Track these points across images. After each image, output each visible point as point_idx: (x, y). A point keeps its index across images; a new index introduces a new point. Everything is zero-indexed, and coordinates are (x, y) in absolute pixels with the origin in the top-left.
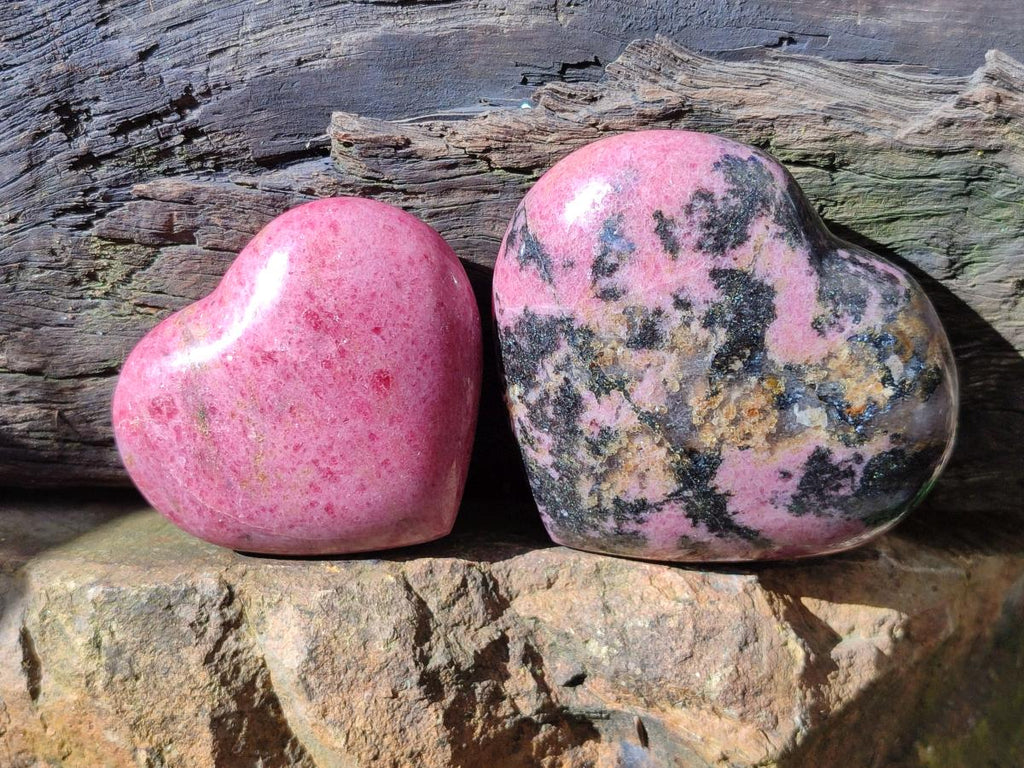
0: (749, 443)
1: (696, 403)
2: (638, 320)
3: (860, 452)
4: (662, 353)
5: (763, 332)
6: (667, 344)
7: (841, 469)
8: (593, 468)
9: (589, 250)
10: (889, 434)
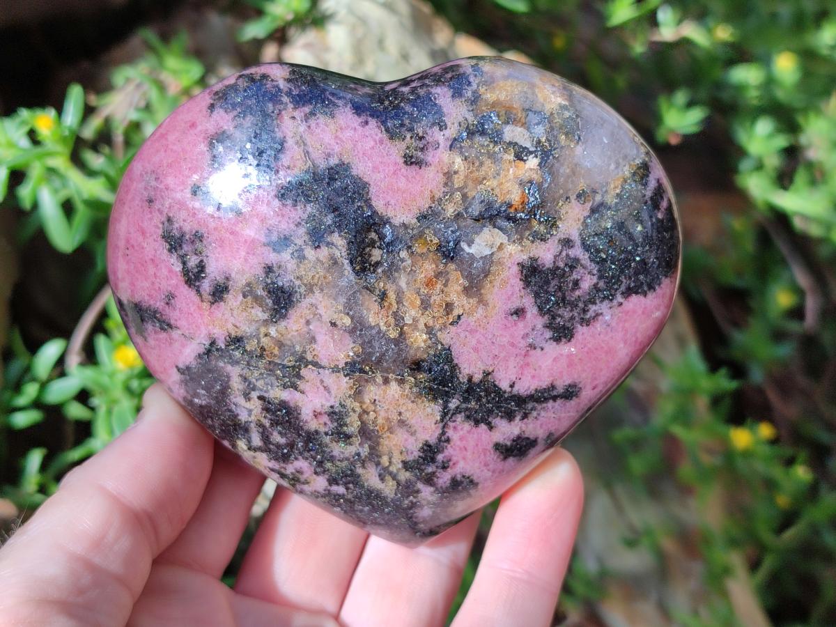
0: (456, 312)
2: (260, 292)
3: (563, 237)
4: (305, 303)
5: (370, 206)
6: (302, 290)
7: (561, 265)
8: (358, 454)
9: (170, 271)
10: (573, 198)
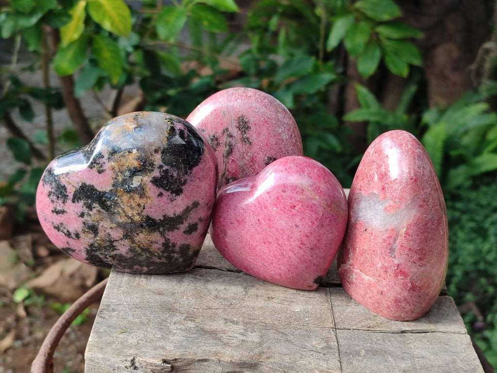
0: (142, 205)
1: (121, 220)
2: (87, 230)
3: (158, 166)
4: (100, 227)
5: (98, 191)
6: (96, 224)
7: (163, 174)
8: (147, 257)
9: (63, 236)
10: (153, 153)
